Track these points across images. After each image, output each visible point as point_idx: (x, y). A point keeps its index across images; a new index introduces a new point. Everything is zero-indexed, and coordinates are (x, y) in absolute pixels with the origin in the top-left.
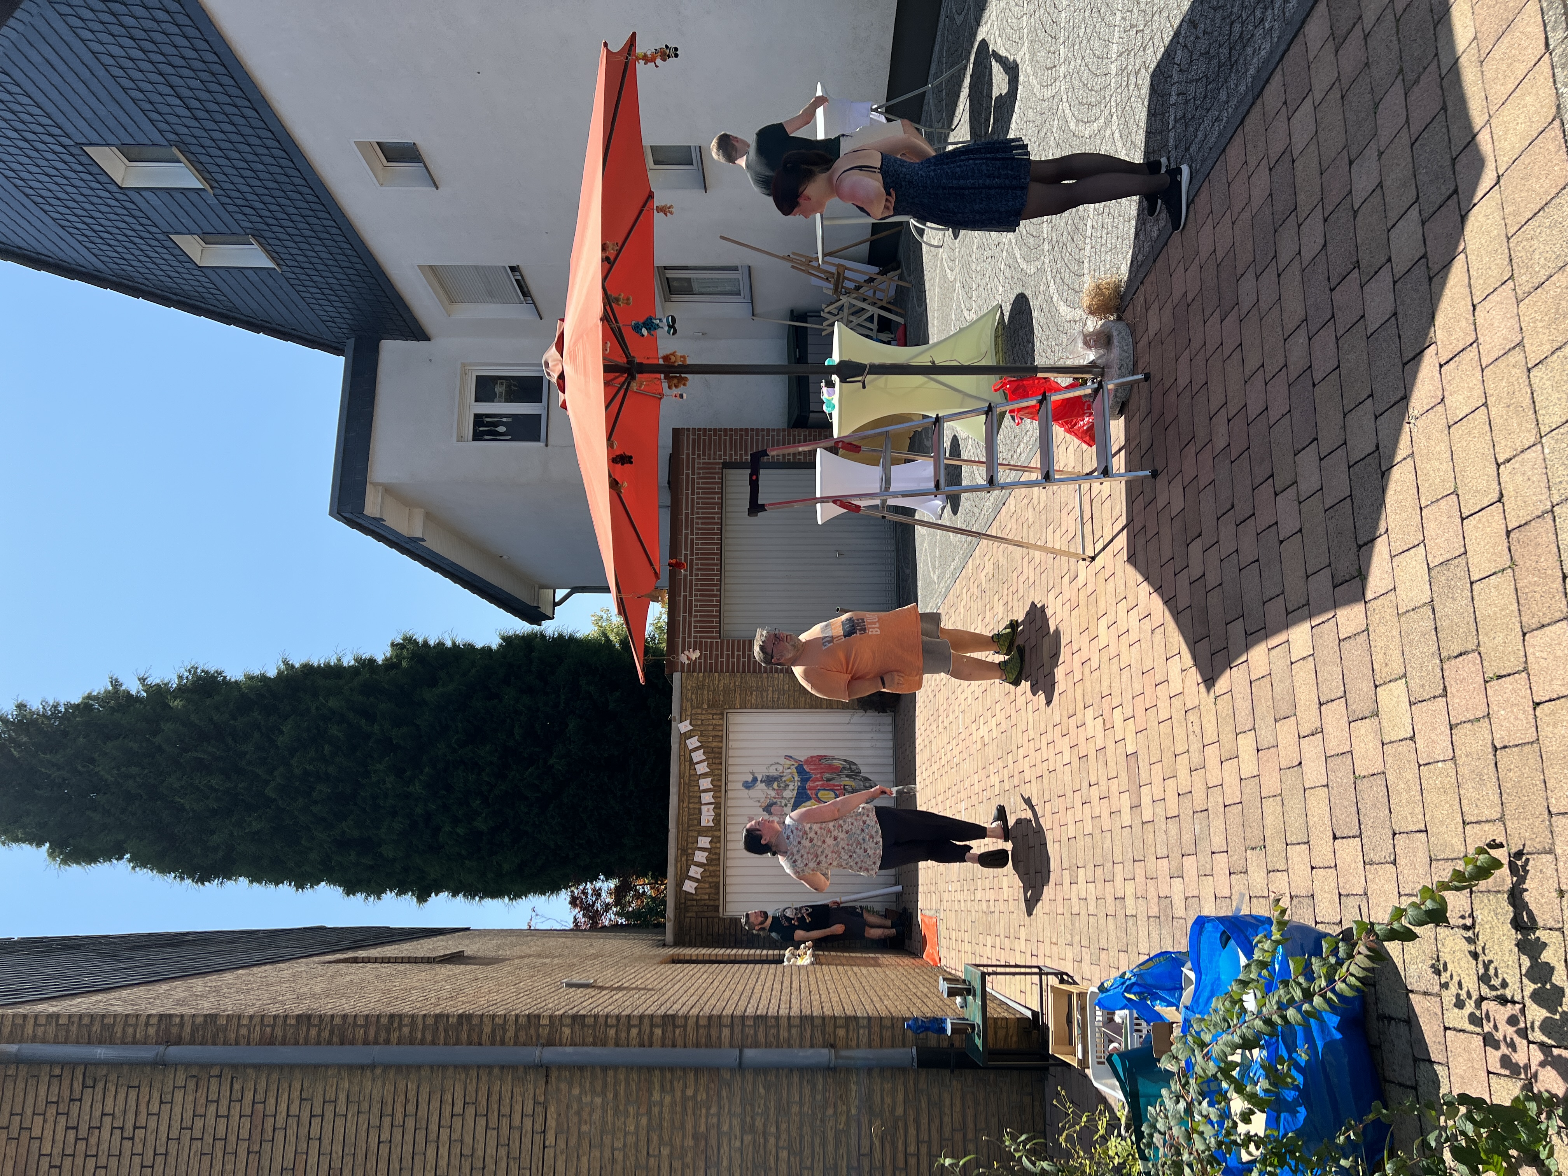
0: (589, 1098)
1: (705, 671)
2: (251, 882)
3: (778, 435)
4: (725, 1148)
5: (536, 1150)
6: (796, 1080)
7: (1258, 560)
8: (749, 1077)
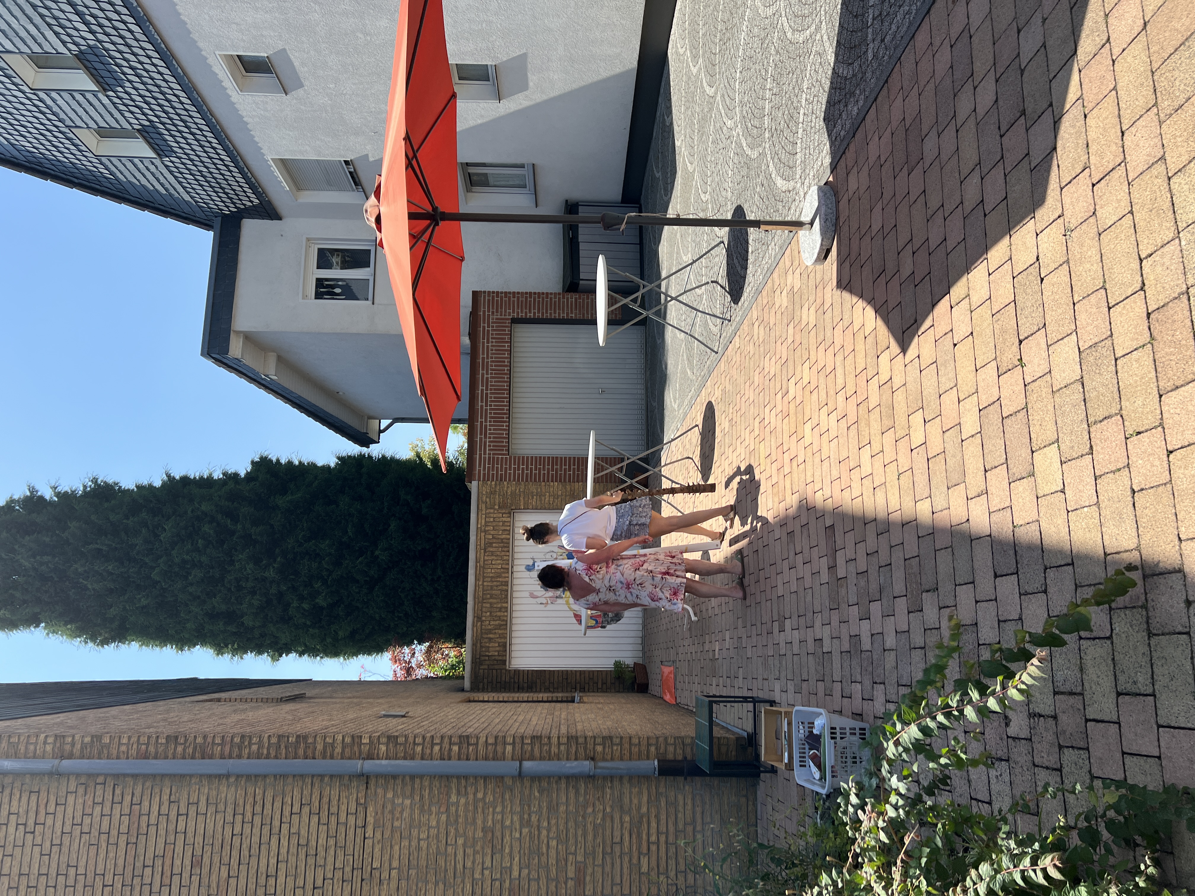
0: (400, 801)
1: (497, 479)
2: (141, 646)
3: (555, 298)
4: (507, 838)
5: (358, 840)
6: (563, 786)
7: (936, 362)
8: (527, 783)
